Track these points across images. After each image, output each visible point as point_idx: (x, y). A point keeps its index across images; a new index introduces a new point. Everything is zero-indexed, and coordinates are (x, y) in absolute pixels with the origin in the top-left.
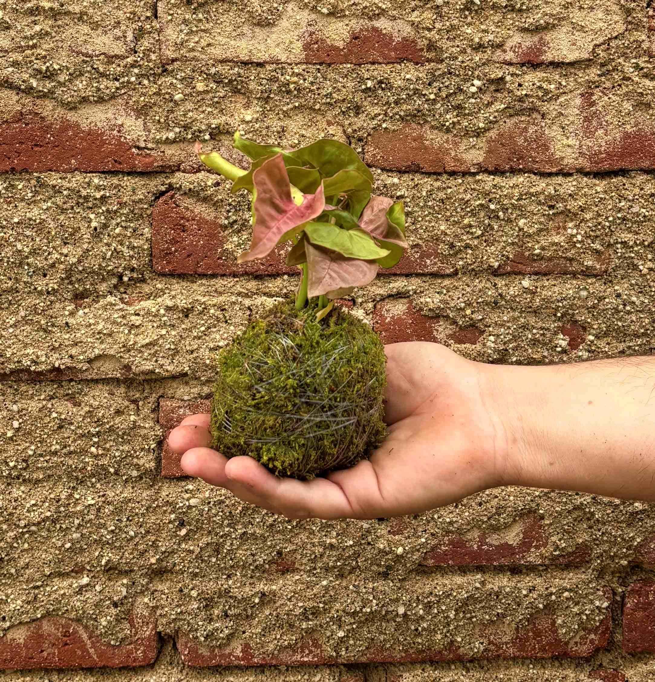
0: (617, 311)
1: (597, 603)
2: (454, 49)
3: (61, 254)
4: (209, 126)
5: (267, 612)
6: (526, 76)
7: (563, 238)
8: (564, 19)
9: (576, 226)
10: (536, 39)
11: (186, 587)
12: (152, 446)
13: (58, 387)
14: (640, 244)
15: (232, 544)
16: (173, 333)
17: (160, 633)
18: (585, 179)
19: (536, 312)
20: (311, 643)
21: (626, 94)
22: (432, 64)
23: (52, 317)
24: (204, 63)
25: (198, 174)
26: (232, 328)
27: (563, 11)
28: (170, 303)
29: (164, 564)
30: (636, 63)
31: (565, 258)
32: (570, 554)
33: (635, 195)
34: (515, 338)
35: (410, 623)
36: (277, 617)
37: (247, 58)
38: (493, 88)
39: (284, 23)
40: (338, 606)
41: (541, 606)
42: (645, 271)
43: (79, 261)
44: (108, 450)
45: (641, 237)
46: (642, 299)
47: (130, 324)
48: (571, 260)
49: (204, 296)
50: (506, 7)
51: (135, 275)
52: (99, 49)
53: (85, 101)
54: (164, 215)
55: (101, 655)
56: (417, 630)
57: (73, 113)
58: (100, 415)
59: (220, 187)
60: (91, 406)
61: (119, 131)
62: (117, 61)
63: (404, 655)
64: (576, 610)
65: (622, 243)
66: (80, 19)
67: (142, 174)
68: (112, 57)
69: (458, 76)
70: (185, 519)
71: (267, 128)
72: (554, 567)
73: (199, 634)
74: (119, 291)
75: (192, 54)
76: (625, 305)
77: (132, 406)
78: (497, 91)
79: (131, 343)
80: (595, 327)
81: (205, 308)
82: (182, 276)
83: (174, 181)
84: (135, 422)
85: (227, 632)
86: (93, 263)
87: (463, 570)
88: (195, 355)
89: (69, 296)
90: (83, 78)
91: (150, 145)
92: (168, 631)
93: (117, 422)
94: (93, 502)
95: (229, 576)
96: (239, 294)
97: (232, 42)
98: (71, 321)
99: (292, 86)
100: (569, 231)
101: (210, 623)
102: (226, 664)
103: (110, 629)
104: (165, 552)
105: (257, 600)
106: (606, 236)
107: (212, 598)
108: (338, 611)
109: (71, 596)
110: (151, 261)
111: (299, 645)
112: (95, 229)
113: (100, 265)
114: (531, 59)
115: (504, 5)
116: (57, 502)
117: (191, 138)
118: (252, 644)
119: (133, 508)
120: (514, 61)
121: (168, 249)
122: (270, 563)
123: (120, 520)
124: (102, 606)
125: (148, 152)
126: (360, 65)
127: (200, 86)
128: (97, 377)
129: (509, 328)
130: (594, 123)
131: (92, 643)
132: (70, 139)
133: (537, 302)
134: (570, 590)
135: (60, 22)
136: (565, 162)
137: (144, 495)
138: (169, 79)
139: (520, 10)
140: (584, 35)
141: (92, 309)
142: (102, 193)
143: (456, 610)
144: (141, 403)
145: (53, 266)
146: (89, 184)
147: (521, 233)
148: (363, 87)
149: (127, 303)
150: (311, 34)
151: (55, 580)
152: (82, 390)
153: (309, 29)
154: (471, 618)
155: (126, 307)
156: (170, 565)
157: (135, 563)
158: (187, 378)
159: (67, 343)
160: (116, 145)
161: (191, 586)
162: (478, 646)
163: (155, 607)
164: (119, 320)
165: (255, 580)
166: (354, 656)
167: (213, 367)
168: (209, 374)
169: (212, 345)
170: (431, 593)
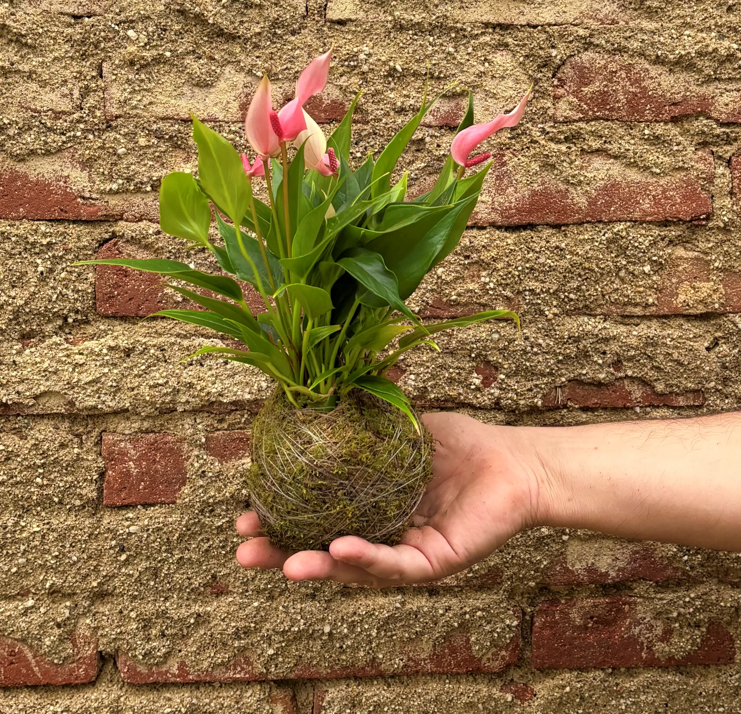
0: (525, 352)
1: (508, 622)
2: (378, 112)
3: (9, 296)
4: (150, 178)
5: (202, 632)
6: (444, 138)
7: (477, 285)
8: (477, 86)
9: (488, 275)
10: (453, 104)
11: (126, 608)
12: (95, 478)
13: (6, 421)
14: (546, 292)
15: (169, 569)
16: (115, 371)
17: (101, 652)
18: (497, 232)
19: (452, 353)
20: (243, 661)
21: (534, 156)
22: (359, 125)
24: (146, 120)
25: (140, 223)
27: (477, 80)
28: (112, 344)
29: (105, 587)
30: (543, 128)
31: (479, 304)
32: (482, 576)
33: (541, 247)
34: (433, 377)
35: (335, 642)
36: (211, 636)
37: (187, 116)
38: (414, 148)
39: (222, 85)
40: (268, 626)
41: (456, 624)
42: (550, 316)
43: (26, 303)
44: (53, 481)
45: (547, 285)
46: (548, 341)
47: (74, 362)
48: (484, 306)
49: (145, 337)
50: (426, 74)
51: (79, 317)
52: (47, 105)
53: (33, 153)
55: (45, 673)
56: (341, 647)
57: (21, 164)
58: (46, 447)
59: (161, 236)
60: (37, 439)
61: (65, 182)
62: (63, 117)
63: (329, 671)
64: (488, 628)
65: (530, 290)
66: (29, 77)
67: (87, 222)
68: (60, 113)
69: (382, 136)
70: (125, 545)
72: (468, 588)
73: (137, 653)
74: (64, 332)
75: (135, 112)
76: (532, 347)
77: (76, 440)
78: (418, 150)
79: (75, 380)
80: (506, 366)
81: (146, 348)
82: (124, 319)
83: (117, 229)
84: (78, 454)
85: (164, 650)
86: (39, 305)
87: (385, 593)
88: (136, 392)
89: (16, 336)
90: (32, 132)
91: (94, 196)
92: (109, 650)
93: (61, 454)
94: (38, 529)
95: (166, 599)
96: (178, 335)
97: (173, 101)
98: (18, 359)
100: (483, 279)
101: (148, 642)
102: (163, 681)
103: (54, 650)
104: (106, 576)
105: (192, 621)
106: (516, 283)
107: (150, 619)
108: (268, 630)
109: (16, 618)
110: (94, 304)
111: (232, 663)
112: (42, 273)
113: (46, 307)
114: (449, 122)
115: (424, 73)
116: (4, 529)
117: (134, 189)
118: (187, 662)
119: (76, 535)
120: (433, 123)
121: (111, 292)
122: (205, 586)
123: (63, 547)
124: (46, 627)
125: (93, 202)
127: (142, 141)
128: (43, 412)
129: (428, 367)
130: (506, 182)
131: (37, 662)
132: (18, 189)
133: (454, 343)
134: (483, 610)
135: (10, 80)
136: (479, 216)
137: (87, 523)
138: (113, 135)
139: (439, 78)
140: (496, 101)
141: (38, 348)
142: (48, 239)
143: (378, 629)
144: (84, 437)
146: (36, 231)
147: (439, 281)
149: (71, 343)
150: (247, 95)
152: (28, 424)
153: (245, 90)
154: (392, 636)
155: (70, 347)
156: (111, 588)
157: (78, 587)
158: (128, 414)
159: (14, 380)
160: (62, 195)
161: (130, 608)
162: (398, 663)
163: (97, 628)
164: (64, 359)
165: (190, 602)
166: (283, 672)
167: (153, 404)
168: (149, 410)
169: (151, 383)
170: (355, 613)
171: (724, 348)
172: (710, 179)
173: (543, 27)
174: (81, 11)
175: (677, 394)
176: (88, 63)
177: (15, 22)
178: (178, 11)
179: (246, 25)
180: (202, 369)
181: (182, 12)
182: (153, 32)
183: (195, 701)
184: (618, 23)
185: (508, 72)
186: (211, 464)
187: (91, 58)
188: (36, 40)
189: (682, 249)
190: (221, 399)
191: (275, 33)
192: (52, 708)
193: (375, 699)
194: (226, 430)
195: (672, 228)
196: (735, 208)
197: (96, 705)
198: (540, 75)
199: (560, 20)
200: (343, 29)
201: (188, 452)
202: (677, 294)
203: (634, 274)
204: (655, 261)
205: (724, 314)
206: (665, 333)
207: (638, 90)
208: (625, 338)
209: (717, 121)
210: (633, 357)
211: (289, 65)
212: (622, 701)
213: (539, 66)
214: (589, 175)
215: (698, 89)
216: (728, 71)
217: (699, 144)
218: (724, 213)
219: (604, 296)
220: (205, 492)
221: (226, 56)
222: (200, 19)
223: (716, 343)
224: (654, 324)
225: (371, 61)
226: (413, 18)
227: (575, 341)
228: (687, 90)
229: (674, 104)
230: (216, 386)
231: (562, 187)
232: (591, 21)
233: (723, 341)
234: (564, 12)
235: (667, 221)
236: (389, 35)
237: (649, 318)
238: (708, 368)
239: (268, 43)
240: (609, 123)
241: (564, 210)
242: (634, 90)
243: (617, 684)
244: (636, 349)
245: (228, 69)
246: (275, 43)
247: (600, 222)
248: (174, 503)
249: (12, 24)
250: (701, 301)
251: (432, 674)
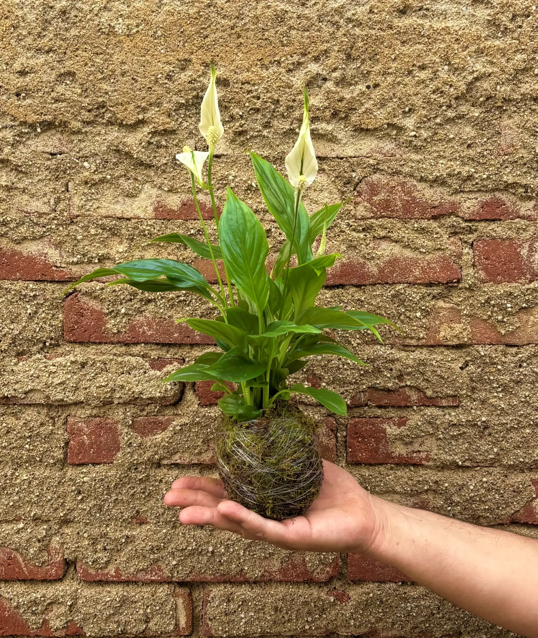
0: (339, 368)
3: (10, 329)
4: (97, 254)
5: (130, 548)
11: (81, 531)
12: (62, 445)
13: (7, 408)
15: (109, 506)
16: (75, 377)
17: (66, 559)
20: (156, 568)
21: (343, 240)
23: (4, 366)
24: (95, 218)
25: (91, 283)
26: (110, 375)
28: (73, 359)
29: (69, 517)
30: (348, 223)
33: (348, 300)
35: (216, 557)
36: (136, 551)
37: (121, 215)
39: (143, 196)
40: (172, 545)
42: (355, 345)
43: (20, 333)
44: (36, 447)
46: (354, 361)
47: (50, 371)
49: (94, 355)
51: (53, 342)
52: (34, 209)
53: (25, 239)
54: (71, 306)
55: (30, 572)
56: (220, 561)
57: (18, 246)
58: (31, 425)
59: (104, 291)
60: (26, 420)
61: (45, 257)
62: (44, 216)
63: (213, 577)
66: (24, 191)
67: (58, 282)
68: (42, 214)
70: (81, 489)
71: (133, 256)
73: (88, 560)
74: (44, 351)
75: (88, 213)
76: (343, 365)
77: (51, 421)
79: (50, 382)
80: (326, 378)
81: (94, 363)
82: (81, 343)
83: (77, 286)
84: (52, 430)
85: (105, 559)
86: (28, 334)
88: (88, 390)
89: (14, 354)
90: (25, 226)
91: (63, 265)
92: (70, 558)
93: (41, 430)
94: (26, 478)
95: (107, 526)
96: (115, 355)
97: (112, 206)
98: (15, 368)
99: (146, 232)
101: (95, 554)
102: (105, 580)
103: (36, 556)
104: (69, 509)
105: (124, 541)
107: (97, 539)
108: (172, 549)
109: (12, 535)
110: (63, 334)
111: (150, 569)
112: (30, 314)
113: (32, 336)
116: (5, 477)
117: (87, 261)
118: (121, 568)
119: (50, 482)
121: (73, 327)
122: (132, 518)
123: (42, 490)
124: (31, 541)
125: (62, 269)
126: (187, 220)
127: (93, 231)
128: (30, 403)
131: (25, 564)
132: (16, 261)
135: (11, 194)
137: (57, 474)
138: (74, 227)
141: (28, 362)
143: (244, 550)
144: (56, 419)
145: (5, 335)
146: (27, 288)
148: (189, 233)
149: (48, 359)
150: (158, 202)
151: (4, 525)
152: (21, 410)
153: (157, 199)
154: (253, 555)
155: (47, 361)
156: (72, 518)
157: (51, 516)
158: (83, 405)
159: (12, 381)
160: (43, 265)
161: (84, 531)
162: (258, 573)
163: (63, 543)
164: (43, 369)
165: (123, 528)
166: (182, 577)
167: (99, 398)
168: (96, 402)
169: (98, 385)
170: (229, 539)
171: (472, 368)
172: (459, 256)
173: (347, 159)
174: (55, 151)
175: (441, 398)
176: (60, 183)
177: (14, 158)
178: (115, 150)
179: (158, 158)
180: (130, 376)
181: (118, 151)
182: (100, 163)
183: (125, 594)
184: (395, 156)
185: (325, 187)
186: (136, 438)
187: (62, 180)
188: (27, 169)
189: (442, 302)
190: (141, 395)
191: (176, 163)
192: (34, 595)
193: (243, 597)
194: (145, 416)
195: (435, 288)
196: (476, 275)
197: (62, 594)
198: (345, 189)
199: (357, 154)
200: (219, 160)
201: (121, 430)
202: (439, 332)
203: (410, 318)
204: (424, 310)
205: (471, 345)
206: (432, 357)
207: (410, 199)
208: (405, 360)
209: (462, 218)
210: (411, 372)
211: (185, 183)
212: (409, 604)
213: (344, 183)
214: (379, 253)
215: (449, 198)
216: (468, 186)
217: (451, 233)
218: (469, 278)
219: (390, 332)
220: (131, 456)
221: (145, 178)
222: (128, 155)
223: (466, 364)
224: (425, 351)
225: (236, 180)
226: (263, 153)
227: (372, 362)
228: (442, 198)
229: (434, 207)
230: (139, 387)
231: (361, 260)
232: (378, 154)
233: (471, 363)
234: (361, 149)
235: (432, 283)
236: (248, 164)
237: (422, 347)
238: (461, 381)
239: (172, 170)
240: (391, 219)
241: (364, 276)
242: (407, 198)
243: (405, 593)
244: (412, 367)
245: (147, 186)
246: (176, 169)
247: (387, 283)
248: (112, 463)
249: (12, 159)
250: (455, 336)
251: (281, 582)
